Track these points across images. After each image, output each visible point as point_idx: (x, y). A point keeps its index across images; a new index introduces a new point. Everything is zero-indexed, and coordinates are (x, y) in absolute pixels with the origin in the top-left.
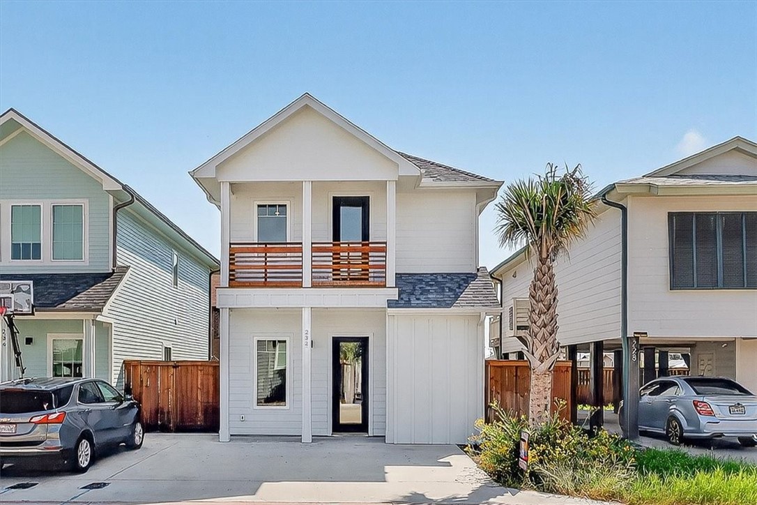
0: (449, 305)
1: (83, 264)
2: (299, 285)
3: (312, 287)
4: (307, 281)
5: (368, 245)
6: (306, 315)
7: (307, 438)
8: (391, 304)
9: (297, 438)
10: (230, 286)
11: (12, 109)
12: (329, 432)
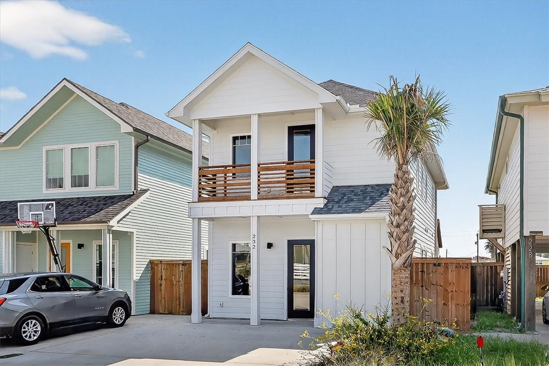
0: (360, 211)
1: (114, 189)
2: (248, 198)
3: (258, 199)
4: (254, 194)
5: (293, 163)
6: (254, 223)
7: (254, 321)
8: (317, 211)
9: (246, 321)
10: (199, 201)
11: (65, 79)
12: (285, 317)
